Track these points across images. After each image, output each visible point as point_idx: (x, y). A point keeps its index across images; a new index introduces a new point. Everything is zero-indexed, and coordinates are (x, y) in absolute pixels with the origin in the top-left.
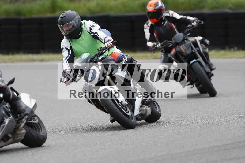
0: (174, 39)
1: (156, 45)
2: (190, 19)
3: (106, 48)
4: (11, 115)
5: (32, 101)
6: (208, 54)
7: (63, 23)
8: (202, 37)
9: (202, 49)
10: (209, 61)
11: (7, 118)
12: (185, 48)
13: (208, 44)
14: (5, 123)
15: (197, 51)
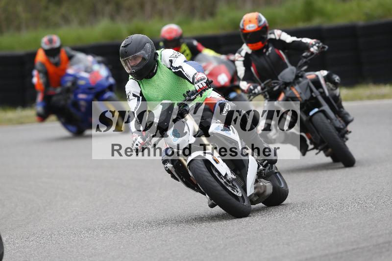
0: (281, 77)
1: (254, 90)
6: (340, 98)
7: (126, 54)
8: (327, 70)
9: (328, 90)
10: (342, 110)
13: (337, 83)
15: (319, 94)
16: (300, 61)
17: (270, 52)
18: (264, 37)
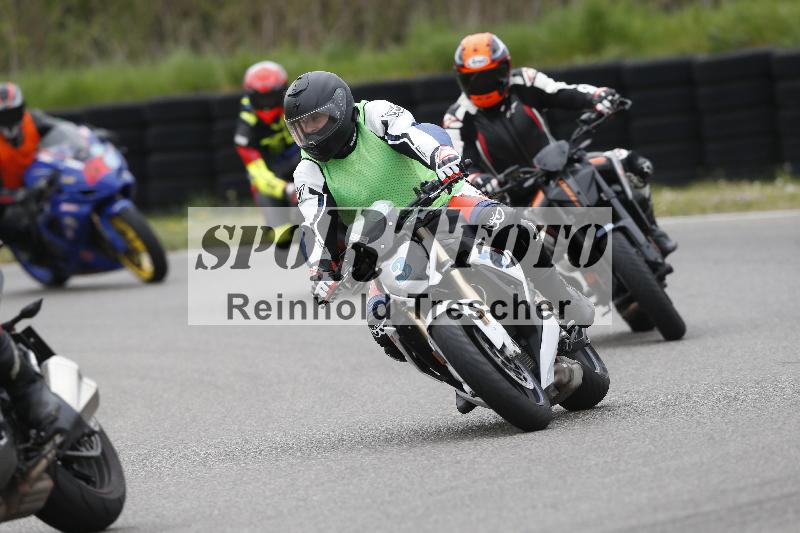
0: (540, 162)
1: (484, 186)
2: (588, 93)
4: (3, 434)
5: (84, 387)
7: (297, 111)
9: (631, 188)
10: (653, 226)
12: (576, 188)
13: (647, 173)
15: (614, 195)
16: (577, 130)
17: (513, 111)
18: (502, 83)
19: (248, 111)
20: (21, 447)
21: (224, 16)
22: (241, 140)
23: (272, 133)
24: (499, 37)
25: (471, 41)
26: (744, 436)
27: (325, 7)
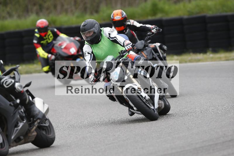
2: (149, 27)
3: (127, 51)
4: (25, 119)
5: (45, 106)
9: (162, 54)
11: (21, 122)
12: (146, 54)
13: (165, 50)
14: (19, 126)
15: (157, 56)
16: (147, 37)
17: (127, 32)
18: (124, 24)
19: (37, 33)
20: (29, 123)
21: (46, 5)
22: (35, 41)
23: (44, 40)
24: (124, 11)
25: (115, 12)
26: (198, 128)
27: (76, 2)
